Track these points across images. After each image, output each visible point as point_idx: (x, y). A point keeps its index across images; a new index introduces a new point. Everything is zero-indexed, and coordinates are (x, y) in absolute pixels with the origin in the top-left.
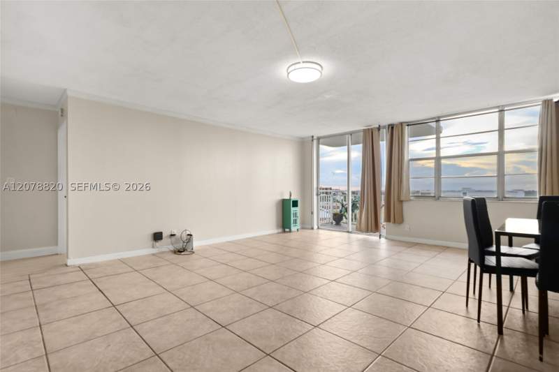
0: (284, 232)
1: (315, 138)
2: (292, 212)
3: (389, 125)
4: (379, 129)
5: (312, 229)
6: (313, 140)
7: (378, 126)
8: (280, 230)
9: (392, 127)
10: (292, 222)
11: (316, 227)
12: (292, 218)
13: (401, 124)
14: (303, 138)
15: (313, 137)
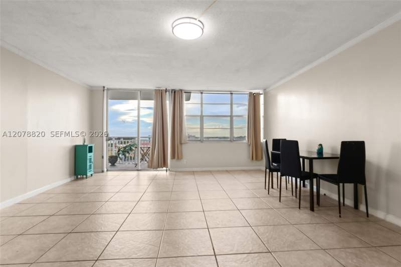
0: (77, 179)
1: (106, 88)
2: (88, 158)
3: (172, 90)
4: (166, 91)
5: (103, 172)
6: (104, 90)
7: (165, 89)
8: (73, 178)
9: (174, 92)
10: (88, 168)
11: (105, 170)
12: (88, 164)
13: (181, 90)
14: (91, 87)
15: (104, 87)
